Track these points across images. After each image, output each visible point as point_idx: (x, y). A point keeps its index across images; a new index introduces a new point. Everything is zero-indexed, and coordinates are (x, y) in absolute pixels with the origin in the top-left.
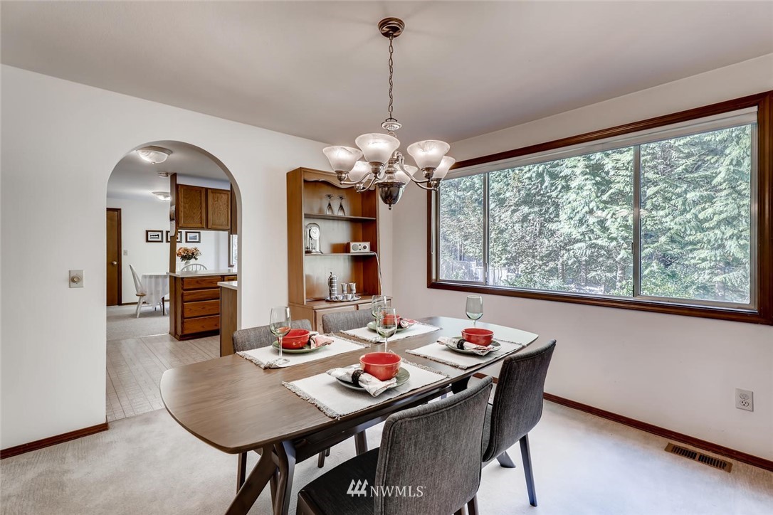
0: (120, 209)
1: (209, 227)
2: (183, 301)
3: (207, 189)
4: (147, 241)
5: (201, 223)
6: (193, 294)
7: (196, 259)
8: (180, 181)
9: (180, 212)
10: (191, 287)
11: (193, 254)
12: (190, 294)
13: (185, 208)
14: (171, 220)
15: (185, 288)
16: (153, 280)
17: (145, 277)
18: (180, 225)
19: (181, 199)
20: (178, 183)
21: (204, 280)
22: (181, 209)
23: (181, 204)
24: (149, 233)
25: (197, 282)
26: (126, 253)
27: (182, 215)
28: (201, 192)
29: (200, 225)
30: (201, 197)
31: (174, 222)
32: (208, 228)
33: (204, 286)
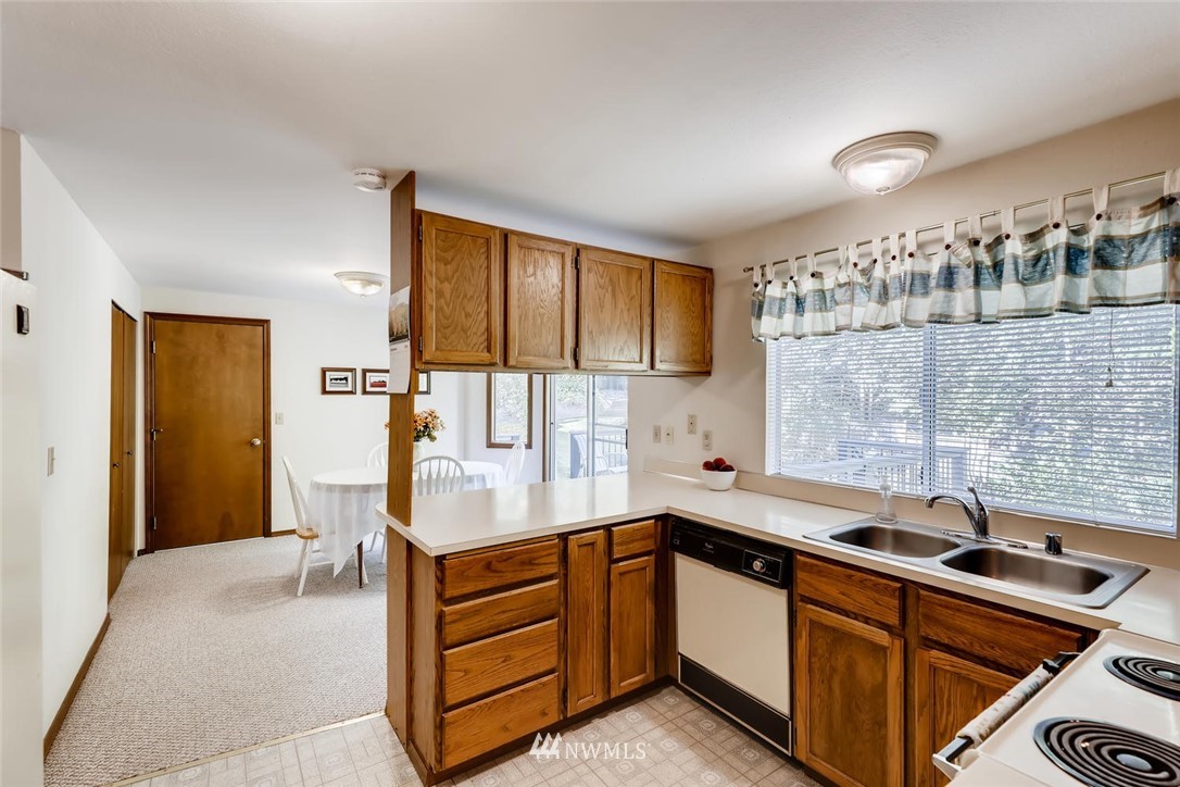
0: (267, 321)
1: (512, 362)
2: (442, 645)
3: (506, 235)
4: (324, 392)
5: (489, 351)
6: (476, 611)
7: (433, 439)
8: (423, 202)
9: (426, 309)
10: (469, 588)
11: (426, 427)
12: (464, 615)
13: (440, 294)
14: (395, 337)
15: (448, 594)
16: (336, 496)
17: (317, 487)
18: (427, 356)
19: (429, 265)
20: (418, 206)
21: (510, 557)
22: (430, 298)
23: (431, 283)
24: (328, 374)
25: (488, 566)
26: (280, 418)
27: (431, 318)
28: (488, 241)
29: (485, 356)
30: (488, 258)
31: (404, 347)
32: (506, 365)
33: (509, 578)
